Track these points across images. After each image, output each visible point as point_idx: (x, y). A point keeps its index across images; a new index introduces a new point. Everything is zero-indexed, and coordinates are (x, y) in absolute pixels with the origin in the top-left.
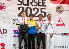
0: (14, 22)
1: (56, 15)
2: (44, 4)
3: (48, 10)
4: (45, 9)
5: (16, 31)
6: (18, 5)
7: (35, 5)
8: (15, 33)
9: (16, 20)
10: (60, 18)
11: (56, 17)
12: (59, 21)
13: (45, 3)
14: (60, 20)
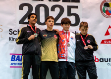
0: (10, 36)
1: (100, 21)
3: (83, 9)
4: (76, 7)
5: (16, 56)
8: (13, 59)
9: (15, 33)
10: (110, 27)
11: (101, 24)
12: (107, 33)
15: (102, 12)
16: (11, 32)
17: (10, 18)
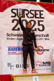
2: (42, 16)
5: (11, 48)
6: (12, 17)
7: (31, 17)
8: (9, 50)
13: (42, 14)
16: (8, 35)
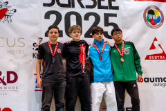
0: (35, 52)
2: (114, 4)
3: (123, 18)
4: (115, 15)
7: (88, 7)
10: (155, 39)
11: (145, 36)
12: (153, 47)
14: (156, 44)
15: (146, 21)
17: (34, 29)
